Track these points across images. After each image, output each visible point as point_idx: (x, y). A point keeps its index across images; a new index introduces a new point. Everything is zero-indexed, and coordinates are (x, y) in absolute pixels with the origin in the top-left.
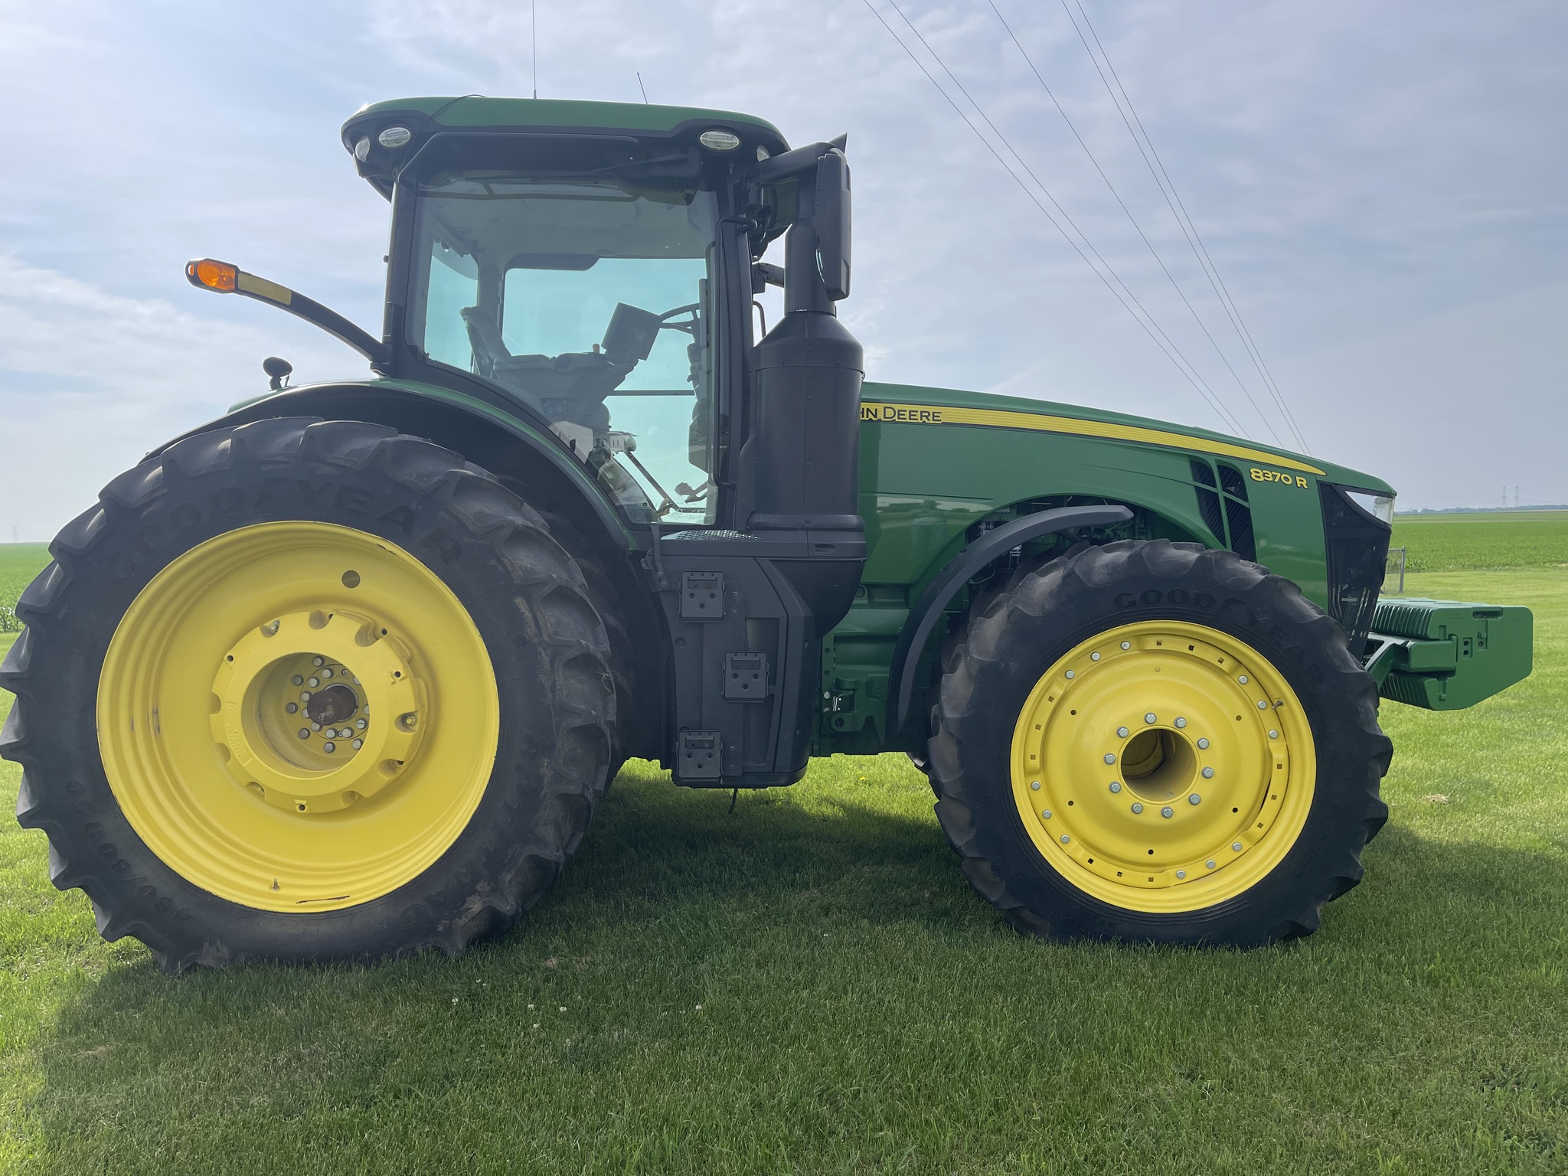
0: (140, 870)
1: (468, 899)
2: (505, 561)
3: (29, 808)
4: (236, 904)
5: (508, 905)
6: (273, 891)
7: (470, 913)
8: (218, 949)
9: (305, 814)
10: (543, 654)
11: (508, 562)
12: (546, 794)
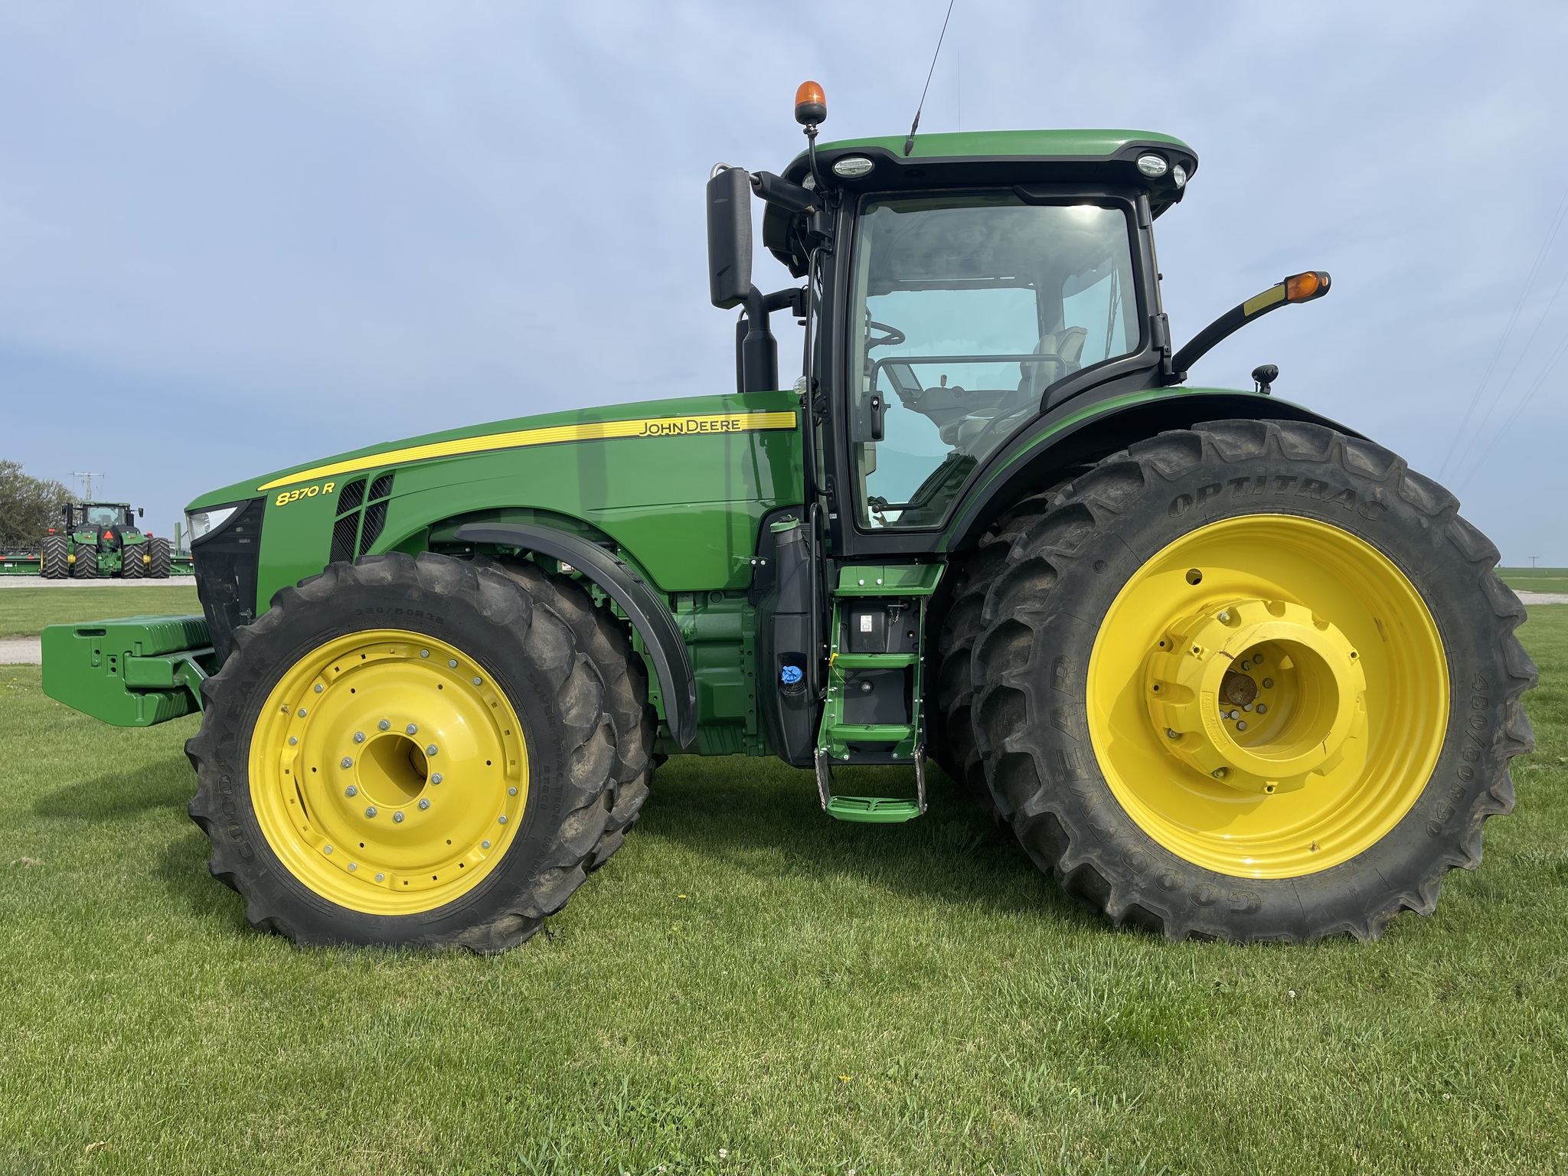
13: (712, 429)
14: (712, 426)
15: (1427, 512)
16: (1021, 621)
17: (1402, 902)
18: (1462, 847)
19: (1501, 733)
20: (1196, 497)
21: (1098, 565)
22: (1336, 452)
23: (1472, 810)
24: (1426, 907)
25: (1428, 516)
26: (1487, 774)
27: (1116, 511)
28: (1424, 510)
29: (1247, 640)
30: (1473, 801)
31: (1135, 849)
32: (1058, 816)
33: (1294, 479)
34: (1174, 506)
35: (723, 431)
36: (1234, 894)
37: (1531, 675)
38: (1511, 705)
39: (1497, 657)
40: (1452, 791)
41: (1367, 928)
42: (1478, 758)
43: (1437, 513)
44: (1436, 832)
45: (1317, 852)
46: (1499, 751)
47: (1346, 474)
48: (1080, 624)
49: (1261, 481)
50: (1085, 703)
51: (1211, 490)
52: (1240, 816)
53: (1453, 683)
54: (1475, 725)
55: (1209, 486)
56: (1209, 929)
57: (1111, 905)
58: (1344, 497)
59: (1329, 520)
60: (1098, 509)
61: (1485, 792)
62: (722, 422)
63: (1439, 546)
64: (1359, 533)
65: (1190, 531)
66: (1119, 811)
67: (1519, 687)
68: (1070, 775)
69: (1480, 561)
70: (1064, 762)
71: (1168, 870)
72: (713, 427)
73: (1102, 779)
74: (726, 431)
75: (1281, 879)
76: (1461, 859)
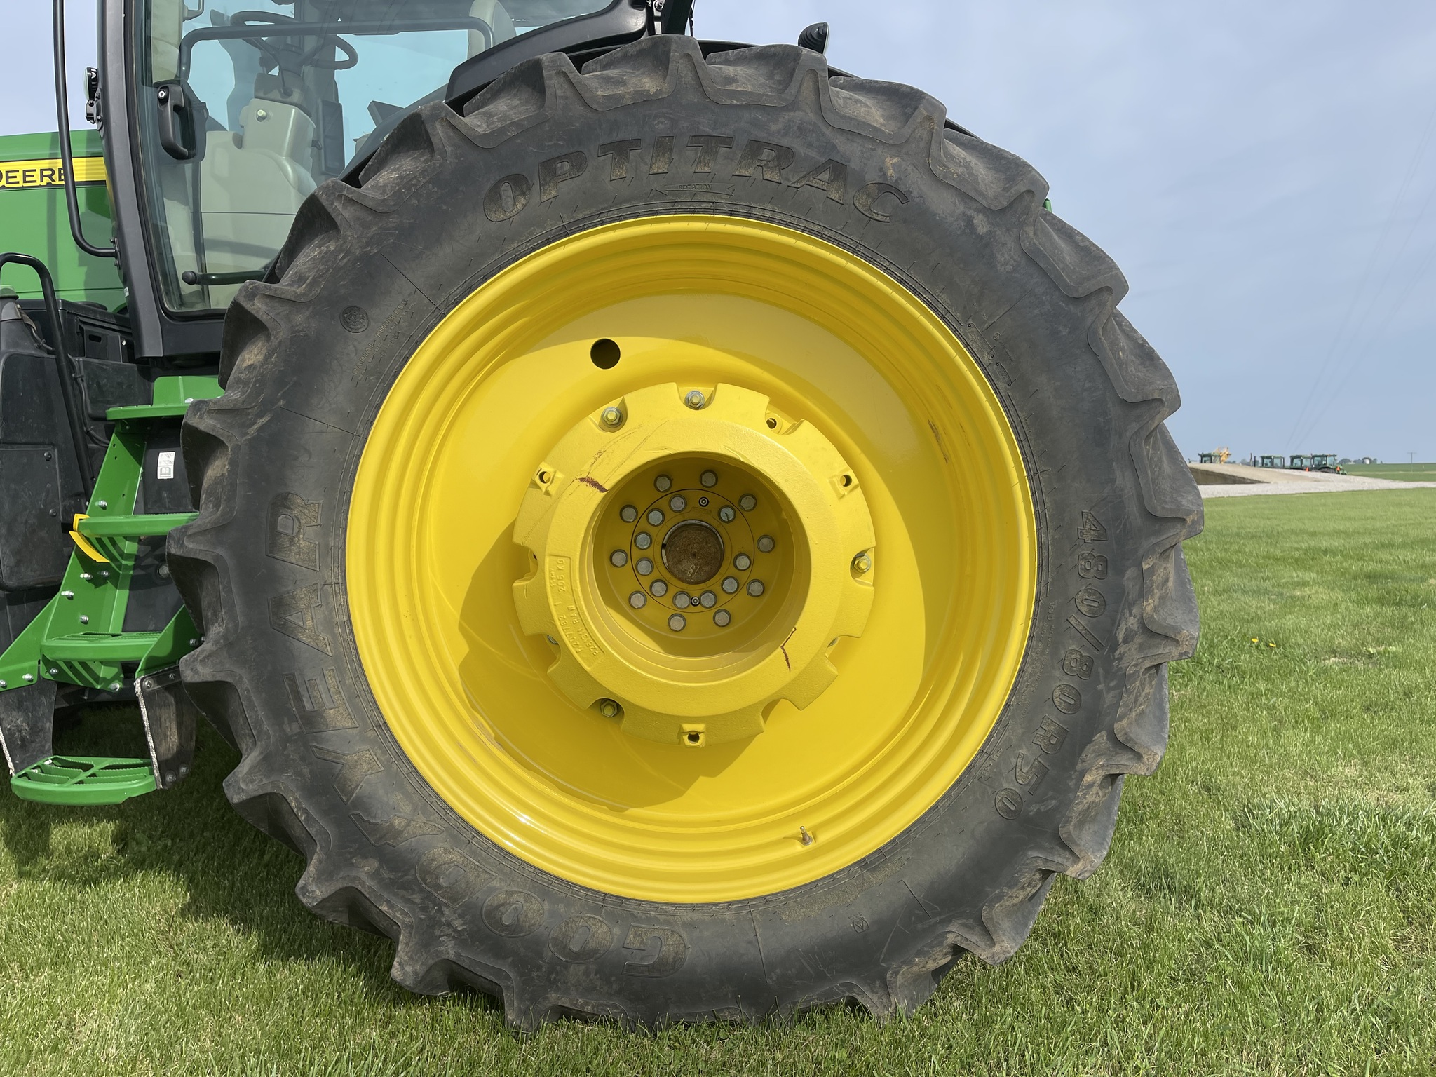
13: (25, 181)
14: (25, 176)
15: (984, 203)
16: (202, 427)
17: (951, 939)
18: (1063, 836)
19: (1132, 622)
20: (536, 181)
21: (349, 315)
22: (808, 86)
23: (1079, 766)
24: (997, 948)
25: (986, 211)
26: (1109, 698)
27: (381, 209)
28: (980, 199)
29: (632, 453)
30: (1082, 750)
31: (446, 858)
32: (290, 799)
33: (726, 141)
34: (494, 196)
35: (44, 183)
36: (636, 935)
37: (1189, 512)
38: (1152, 570)
39: (1123, 480)
40: (1041, 732)
41: (886, 987)
42: (1090, 668)
43: (1006, 204)
44: (1013, 808)
45: (812, 845)
46: (1132, 657)
47: (828, 132)
48: (321, 432)
49: (663, 146)
50: (345, 583)
51: (566, 166)
52: (702, 779)
53: (1044, 529)
54: (1084, 609)
55: (561, 158)
56: (587, 1004)
57: (400, 964)
58: (826, 176)
59: (804, 224)
60: (345, 207)
61: (1104, 733)
62: (42, 171)
63: (1009, 268)
64: (860, 248)
65: (534, 249)
66: (416, 786)
67: (1164, 537)
68: (311, 722)
69: (1087, 297)
70: (298, 698)
71: (510, 894)
72: (28, 179)
73: (383, 726)
74: (49, 184)
75: (730, 903)
76: (1059, 858)
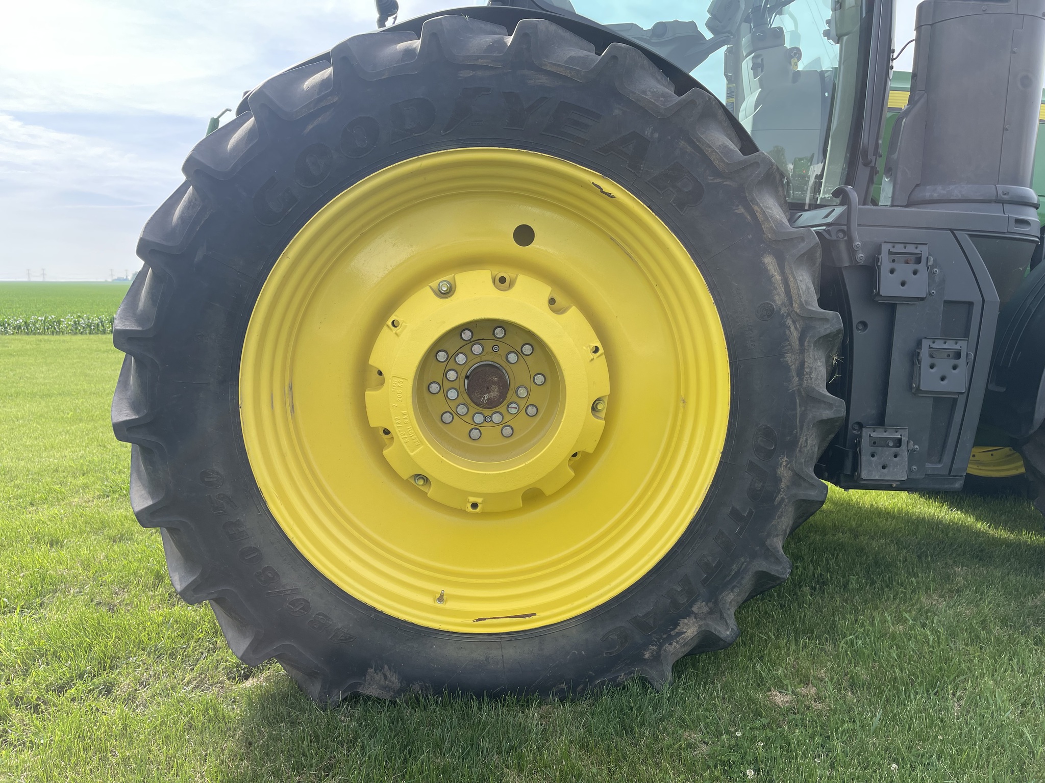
0: (290, 580)
1: (682, 621)
2: (755, 208)
3: (150, 502)
4: (405, 622)
5: (727, 629)
6: (438, 605)
7: (683, 638)
8: (385, 677)
9: (477, 513)
10: (792, 328)
11: (759, 210)
12: (783, 499)
